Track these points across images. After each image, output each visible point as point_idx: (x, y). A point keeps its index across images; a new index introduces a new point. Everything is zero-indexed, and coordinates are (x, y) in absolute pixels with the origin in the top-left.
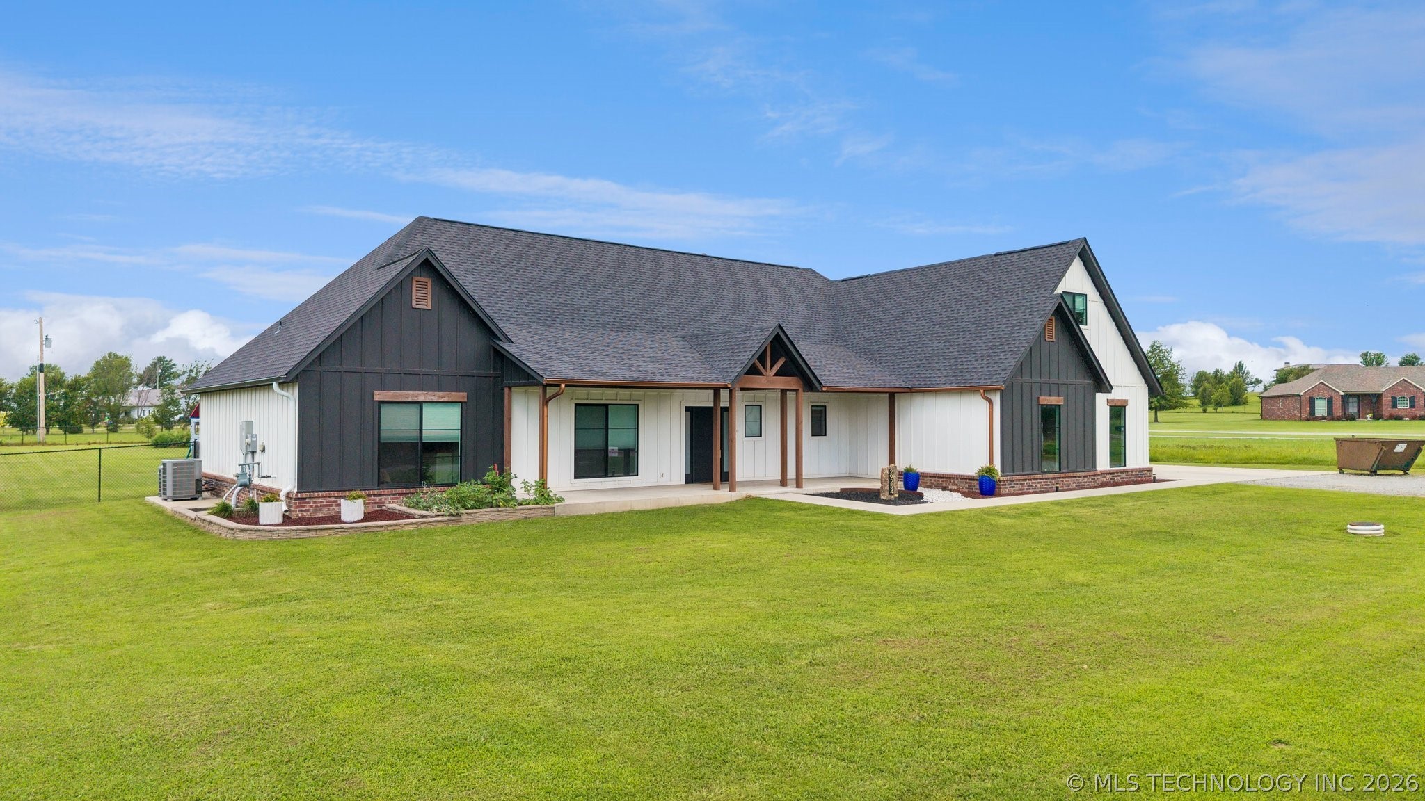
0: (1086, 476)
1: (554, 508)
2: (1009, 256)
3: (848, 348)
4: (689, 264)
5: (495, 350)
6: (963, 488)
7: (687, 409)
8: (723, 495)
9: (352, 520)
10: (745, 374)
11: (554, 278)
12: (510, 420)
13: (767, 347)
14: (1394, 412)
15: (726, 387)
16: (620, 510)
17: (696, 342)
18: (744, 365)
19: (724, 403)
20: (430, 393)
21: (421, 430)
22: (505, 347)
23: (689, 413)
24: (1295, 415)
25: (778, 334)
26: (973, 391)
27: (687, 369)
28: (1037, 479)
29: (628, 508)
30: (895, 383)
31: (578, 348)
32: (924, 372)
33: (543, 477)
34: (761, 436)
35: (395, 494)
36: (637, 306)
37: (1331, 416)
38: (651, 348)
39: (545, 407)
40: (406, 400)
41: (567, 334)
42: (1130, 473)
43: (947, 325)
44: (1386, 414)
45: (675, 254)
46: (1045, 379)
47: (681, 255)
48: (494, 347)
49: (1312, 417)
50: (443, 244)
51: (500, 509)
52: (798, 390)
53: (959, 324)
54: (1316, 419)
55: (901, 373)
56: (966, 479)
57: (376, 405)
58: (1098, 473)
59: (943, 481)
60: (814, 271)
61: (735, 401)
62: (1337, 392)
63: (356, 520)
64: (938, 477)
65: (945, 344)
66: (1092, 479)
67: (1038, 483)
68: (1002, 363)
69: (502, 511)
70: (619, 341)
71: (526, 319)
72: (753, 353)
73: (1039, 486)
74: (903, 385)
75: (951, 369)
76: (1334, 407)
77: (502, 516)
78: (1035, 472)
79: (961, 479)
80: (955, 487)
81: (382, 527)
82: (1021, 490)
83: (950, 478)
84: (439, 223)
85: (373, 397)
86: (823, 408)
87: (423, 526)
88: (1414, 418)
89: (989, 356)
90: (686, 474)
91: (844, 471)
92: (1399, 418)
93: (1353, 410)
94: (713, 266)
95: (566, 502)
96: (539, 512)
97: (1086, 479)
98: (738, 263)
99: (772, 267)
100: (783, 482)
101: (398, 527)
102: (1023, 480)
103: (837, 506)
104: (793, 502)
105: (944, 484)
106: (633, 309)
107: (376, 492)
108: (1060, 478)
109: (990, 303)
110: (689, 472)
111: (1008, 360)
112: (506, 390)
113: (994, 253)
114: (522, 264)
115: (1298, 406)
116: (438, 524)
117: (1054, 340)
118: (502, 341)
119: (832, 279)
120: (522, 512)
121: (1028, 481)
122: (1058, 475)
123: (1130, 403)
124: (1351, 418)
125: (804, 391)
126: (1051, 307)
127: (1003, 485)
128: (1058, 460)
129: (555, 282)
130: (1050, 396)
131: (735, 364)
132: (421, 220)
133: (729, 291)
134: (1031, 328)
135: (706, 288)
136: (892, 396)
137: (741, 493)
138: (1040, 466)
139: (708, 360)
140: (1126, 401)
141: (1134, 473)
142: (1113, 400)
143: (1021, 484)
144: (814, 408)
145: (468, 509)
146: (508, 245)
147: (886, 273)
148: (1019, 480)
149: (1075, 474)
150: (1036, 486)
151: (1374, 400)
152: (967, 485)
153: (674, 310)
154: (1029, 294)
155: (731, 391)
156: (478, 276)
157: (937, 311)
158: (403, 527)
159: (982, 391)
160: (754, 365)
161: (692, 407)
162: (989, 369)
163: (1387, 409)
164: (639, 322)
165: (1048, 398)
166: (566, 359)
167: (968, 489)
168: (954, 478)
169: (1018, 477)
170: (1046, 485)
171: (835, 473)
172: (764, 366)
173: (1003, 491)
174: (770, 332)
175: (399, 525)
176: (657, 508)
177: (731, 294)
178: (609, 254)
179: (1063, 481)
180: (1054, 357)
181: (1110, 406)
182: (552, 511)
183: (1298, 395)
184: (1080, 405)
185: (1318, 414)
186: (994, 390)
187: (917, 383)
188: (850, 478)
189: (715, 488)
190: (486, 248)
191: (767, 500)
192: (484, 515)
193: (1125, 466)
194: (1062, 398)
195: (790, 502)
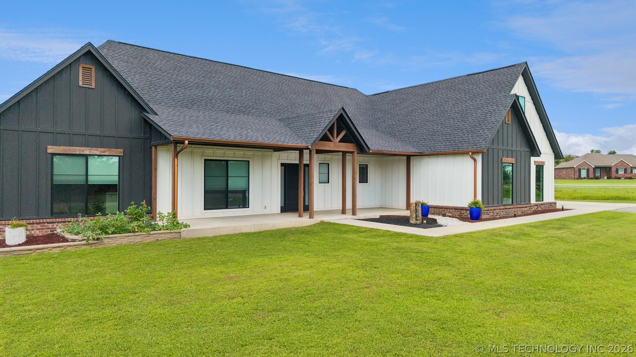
0: (526, 207)
1: (180, 232)
2: (477, 75)
3: (379, 131)
4: (284, 80)
5: (145, 120)
6: (455, 215)
7: (282, 165)
8: (304, 221)
9: (14, 244)
10: (320, 140)
11: (196, 81)
12: (156, 169)
13: (334, 123)
14: (617, 175)
15: (307, 148)
16: (232, 233)
17: (287, 122)
18: (319, 133)
19: (306, 161)
20: (93, 148)
21: (87, 175)
22: (150, 117)
23: (283, 167)
24: (571, 177)
25: (342, 114)
26: (464, 153)
27: (281, 136)
28: (500, 209)
29: (238, 232)
30: (410, 150)
31: (206, 121)
32: (429, 143)
33: (174, 209)
34: (329, 183)
35: (65, 222)
36: (250, 100)
37: (588, 177)
38: (258, 124)
39: (176, 158)
40: (74, 153)
41: (201, 113)
42: (545, 205)
43: (441, 115)
44: (613, 176)
45: (276, 75)
46: (505, 147)
47: (279, 75)
48: (144, 118)
49: (580, 178)
50: (122, 56)
51: (136, 234)
52: (354, 152)
53: (449, 114)
54: (581, 179)
55: (414, 144)
56: (458, 209)
57: (50, 156)
58: (532, 205)
59: (442, 211)
60: (357, 90)
61: (313, 159)
62: (591, 166)
63: (17, 243)
64: (439, 208)
65: (441, 126)
66: (529, 209)
67: (502, 211)
68: (482, 136)
69: (138, 235)
70: (237, 119)
71: (173, 103)
72: (326, 125)
73: (502, 214)
74: (417, 151)
75: (447, 141)
76: (590, 173)
77: (138, 239)
78: (500, 205)
79: (455, 209)
80: (451, 215)
81: (31, 250)
82: (492, 216)
83: (447, 209)
84: (121, 45)
85: (47, 150)
86: (366, 166)
87: (69, 248)
88: (626, 178)
89: (472, 132)
90: (281, 207)
91: (377, 205)
92: (619, 178)
93: (598, 174)
94: (299, 83)
95: (191, 228)
96: (169, 236)
97: (526, 209)
98: (314, 82)
99: (333, 86)
100: (344, 212)
101: (47, 250)
102: (494, 210)
103: (385, 229)
104: (353, 226)
105: (443, 212)
106: (248, 102)
107: (48, 220)
108: (513, 208)
109: (468, 102)
110: (283, 205)
111: (486, 134)
112: (153, 148)
113: (467, 74)
114: (176, 71)
115: (573, 173)
116: (82, 247)
117: (510, 123)
118: (149, 113)
119: (367, 94)
120: (154, 236)
121: (496, 211)
122: (512, 207)
123: (546, 163)
124: (597, 178)
125: (358, 153)
126: (510, 102)
127: (483, 213)
128: (511, 196)
129: (197, 83)
130: (508, 157)
131: (313, 133)
132: (109, 42)
133: (308, 96)
134: (499, 115)
135: (295, 94)
136: (409, 158)
137: (317, 219)
138: (502, 201)
139: (295, 132)
140: (544, 162)
141: (548, 205)
142: (537, 162)
143: (493, 212)
144: (361, 166)
145: (109, 234)
146: (168, 61)
147: (399, 89)
148: (492, 210)
149: (521, 206)
150: (501, 213)
151: (608, 169)
152: (458, 213)
153: (274, 104)
154: (494, 95)
155: (310, 151)
156: (144, 76)
157: (434, 108)
158: (50, 250)
159: (470, 153)
160: (325, 134)
161: (285, 164)
162: (474, 140)
163: (614, 174)
164: (251, 110)
165: (507, 159)
166: (194, 126)
167: (460, 215)
168: (450, 209)
169: (491, 208)
170: (506, 213)
171: (372, 205)
172: (332, 135)
173: (484, 216)
174: (337, 112)
175: (47, 248)
176: (259, 231)
177: (310, 99)
178: (234, 71)
179: (514, 210)
180: (510, 133)
181: (536, 165)
182: (179, 235)
183: (573, 168)
184: (523, 163)
185: (582, 176)
186: (477, 153)
187: (426, 150)
188: (381, 208)
189: (300, 216)
190: (152, 61)
191: (335, 224)
192: (123, 239)
193: (543, 201)
194: (514, 159)
195: (350, 226)
